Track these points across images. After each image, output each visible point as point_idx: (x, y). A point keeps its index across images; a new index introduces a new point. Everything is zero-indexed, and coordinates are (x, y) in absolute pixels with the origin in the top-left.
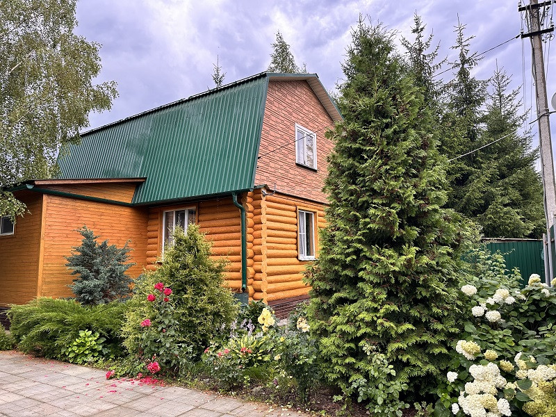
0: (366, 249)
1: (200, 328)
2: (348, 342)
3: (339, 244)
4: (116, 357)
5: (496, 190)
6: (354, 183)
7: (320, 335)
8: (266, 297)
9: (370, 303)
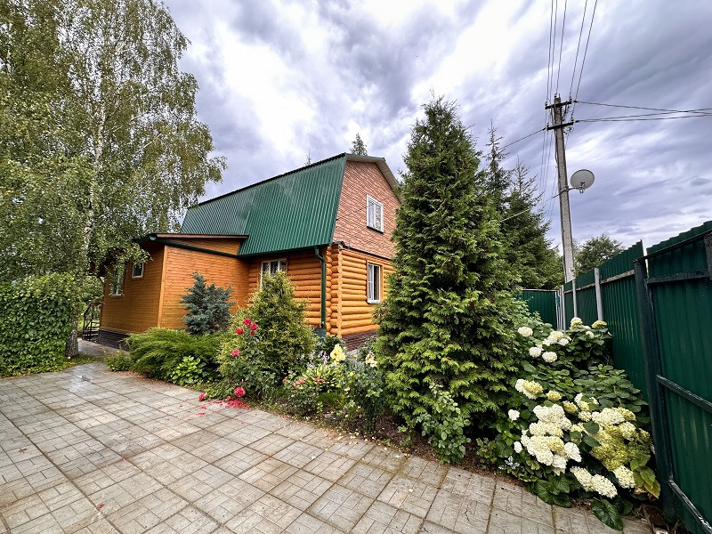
0: (431, 293)
1: (283, 358)
2: (413, 377)
3: (406, 287)
4: (214, 379)
5: (518, 253)
6: (420, 232)
7: (386, 369)
8: (340, 332)
9: (435, 343)
